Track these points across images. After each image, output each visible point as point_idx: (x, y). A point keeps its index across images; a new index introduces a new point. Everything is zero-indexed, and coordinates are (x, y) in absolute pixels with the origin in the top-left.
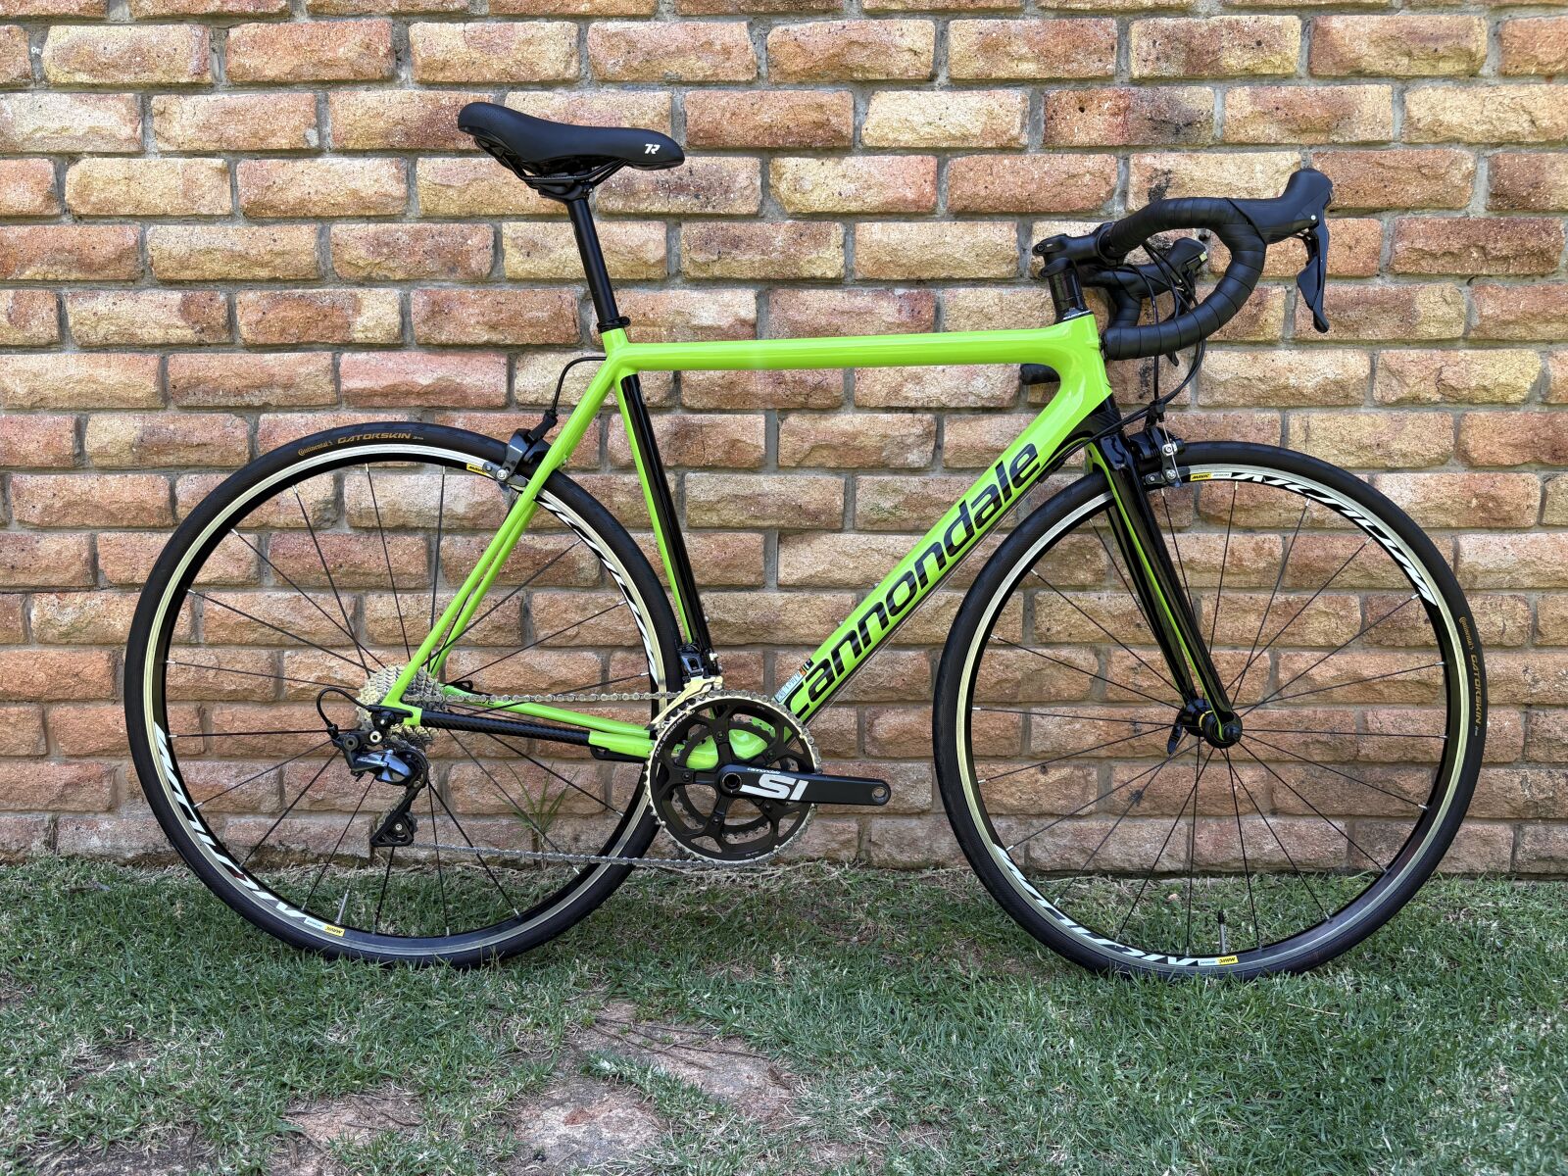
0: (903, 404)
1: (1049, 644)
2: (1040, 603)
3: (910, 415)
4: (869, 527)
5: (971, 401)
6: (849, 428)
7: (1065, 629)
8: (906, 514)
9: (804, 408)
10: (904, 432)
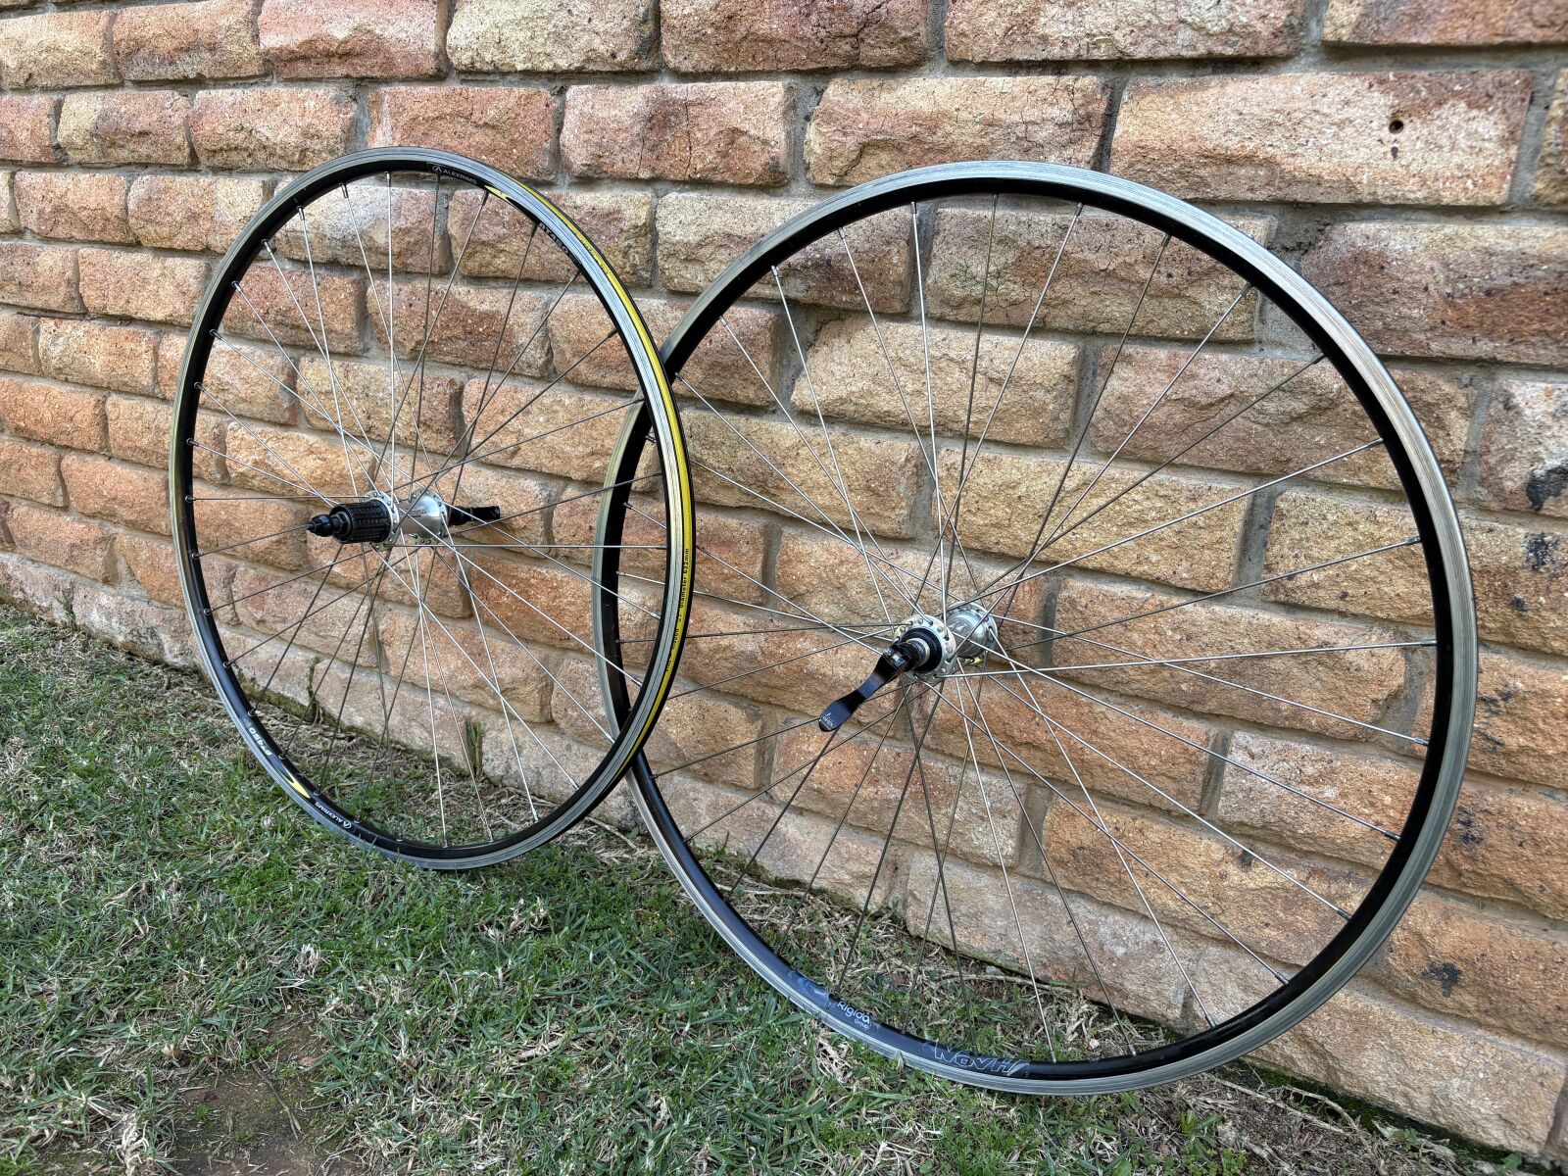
0: (1040, 56)
1: (1292, 607)
2: (1282, 516)
3: (1050, 79)
4: (950, 314)
5: (1184, 44)
6: (925, 107)
7: (1334, 581)
8: (1016, 291)
9: (853, 67)
10: (1031, 114)
